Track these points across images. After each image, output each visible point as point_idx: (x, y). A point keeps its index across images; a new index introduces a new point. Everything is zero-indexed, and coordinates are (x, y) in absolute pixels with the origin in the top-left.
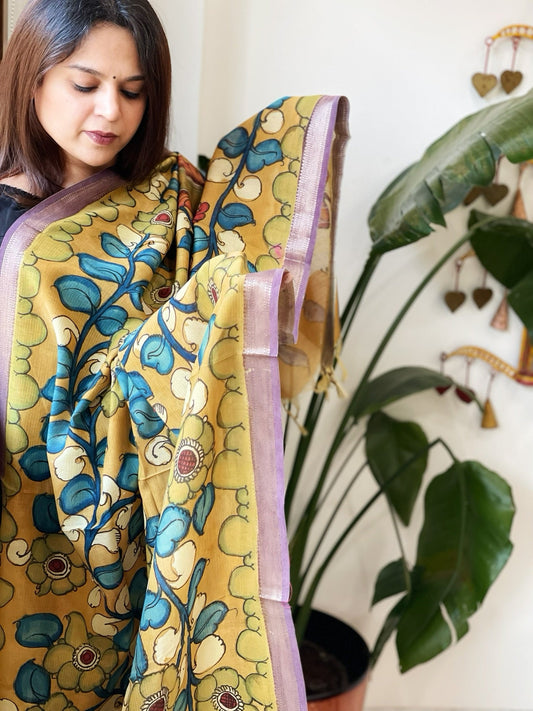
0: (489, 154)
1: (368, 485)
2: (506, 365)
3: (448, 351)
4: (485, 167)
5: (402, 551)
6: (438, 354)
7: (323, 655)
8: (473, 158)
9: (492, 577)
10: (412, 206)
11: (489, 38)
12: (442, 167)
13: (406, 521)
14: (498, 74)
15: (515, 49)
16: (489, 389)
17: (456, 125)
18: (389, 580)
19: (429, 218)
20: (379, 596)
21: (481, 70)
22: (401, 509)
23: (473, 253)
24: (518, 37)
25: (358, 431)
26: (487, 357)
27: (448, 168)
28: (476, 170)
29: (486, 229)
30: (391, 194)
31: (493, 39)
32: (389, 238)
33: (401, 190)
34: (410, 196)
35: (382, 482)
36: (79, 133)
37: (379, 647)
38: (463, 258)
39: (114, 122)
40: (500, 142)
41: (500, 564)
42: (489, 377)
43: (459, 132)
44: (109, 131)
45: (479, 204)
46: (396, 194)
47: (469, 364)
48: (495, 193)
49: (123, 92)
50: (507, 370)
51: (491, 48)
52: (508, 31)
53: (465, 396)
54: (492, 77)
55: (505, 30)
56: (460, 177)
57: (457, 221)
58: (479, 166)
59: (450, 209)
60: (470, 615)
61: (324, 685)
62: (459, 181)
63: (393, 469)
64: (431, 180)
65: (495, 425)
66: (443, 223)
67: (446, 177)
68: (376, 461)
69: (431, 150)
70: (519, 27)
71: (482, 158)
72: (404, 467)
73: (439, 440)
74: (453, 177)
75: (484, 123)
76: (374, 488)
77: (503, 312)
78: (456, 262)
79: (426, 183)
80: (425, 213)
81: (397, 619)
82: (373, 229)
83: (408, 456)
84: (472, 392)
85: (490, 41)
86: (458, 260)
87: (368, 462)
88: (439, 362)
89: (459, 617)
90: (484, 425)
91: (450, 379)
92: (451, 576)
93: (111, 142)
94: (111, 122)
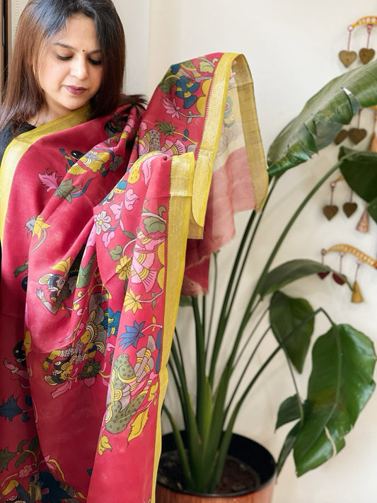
1: (271, 342)
2: (368, 257)
3: (327, 248)
4: (345, 111)
5: (297, 390)
6: (320, 250)
7: (242, 466)
9: (361, 407)
10: (295, 141)
11: (351, 26)
13: (300, 370)
14: (357, 52)
15: (369, 33)
16: (356, 276)
17: (327, 85)
18: (287, 411)
20: (281, 422)
21: (345, 49)
22: (296, 360)
23: (343, 178)
24: (371, 25)
25: (266, 303)
26: (354, 251)
29: (351, 159)
30: (283, 133)
31: (353, 27)
33: (289, 131)
34: (294, 135)
35: (281, 340)
36: (60, 87)
37: (282, 459)
38: (336, 182)
41: (366, 397)
42: (356, 266)
43: (329, 90)
44: (80, 86)
45: (346, 143)
46: (285, 134)
47: (342, 257)
48: (358, 135)
49: (90, 60)
50: (369, 260)
51: (352, 33)
52: (364, 21)
53: (340, 279)
54: (353, 53)
55: (361, 20)
56: (327, 118)
57: (329, 156)
59: (323, 146)
60: (346, 434)
61: (243, 487)
62: (327, 122)
63: (289, 330)
64: (308, 122)
65: (362, 300)
68: (276, 326)
69: (310, 103)
70: (371, 18)
72: (296, 328)
73: (321, 310)
76: (276, 345)
77: (365, 219)
78: (331, 184)
79: (304, 125)
81: (293, 438)
82: (269, 159)
83: (298, 322)
84: (344, 276)
85: (351, 28)
86: (332, 183)
87: (271, 327)
88: (321, 256)
89: (338, 436)
90: (353, 300)
91: (328, 267)
92: (331, 407)
93: (81, 93)
94: (82, 80)
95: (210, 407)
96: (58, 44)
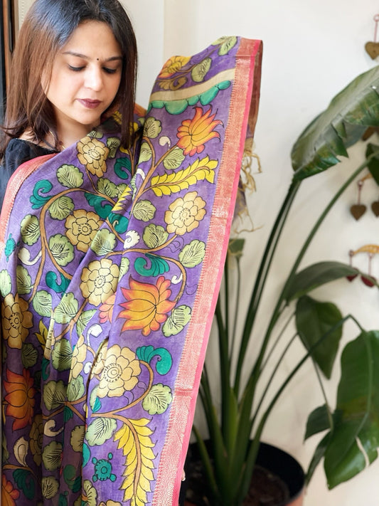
1: (299, 350)
3: (355, 249)
4: (376, 112)
5: (326, 399)
6: (347, 253)
7: (270, 476)
8: (367, 106)
10: (322, 144)
11: (377, 15)
12: (344, 113)
13: (328, 376)
17: (353, 82)
18: (316, 421)
19: (335, 152)
20: (310, 433)
21: (372, 40)
22: (324, 366)
23: (370, 176)
25: (292, 308)
27: (349, 114)
28: (370, 114)
30: (306, 134)
32: (306, 168)
33: (313, 132)
34: (320, 136)
35: (309, 348)
36: (73, 100)
37: (312, 470)
38: (363, 180)
39: (98, 92)
43: (356, 87)
44: (95, 98)
45: (374, 139)
46: (310, 134)
47: (371, 258)
49: (105, 69)
51: (378, 23)
53: (369, 282)
56: (358, 120)
57: (357, 153)
58: (372, 111)
59: (351, 144)
61: (271, 499)
62: (357, 124)
63: (317, 338)
64: (336, 124)
66: (346, 155)
67: (348, 121)
68: (304, 332)
69: (335, 101)
71: (374, 105)
73: (350, 316)
74: (354, 120)
75: (374, 79)
76: (303, 352)
78: (358, 184)
79: (332, 125)
80: (332, 147)
81: (324, 450)
82: (294, 162)
83: (328, 328)
84: (374, 279)
85: (377, 18)
86: (359, 181)
87: (298, 333)
88: (348, 258)
89: (370, 447)
91: (356, 270)
92: (363, 416)
93: (97, 106)
94: (97, 92)
95: (236, 418)
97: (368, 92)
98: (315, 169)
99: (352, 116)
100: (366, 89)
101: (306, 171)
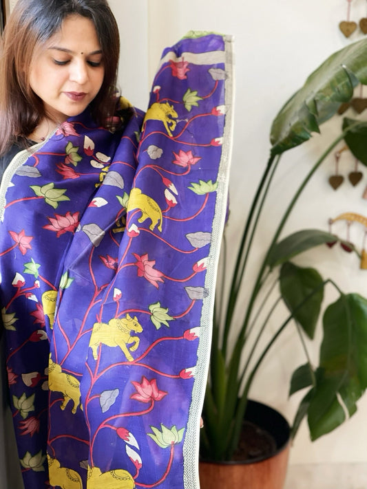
0: (347, 80)
3: (334, 217)
4: (345, 89)
5: (308, 357)
6: (326, 220)
8: (336, 83)
10: (297, 119)
12: (316, 91)
13: (311, 337)
14: (357, 21)
16: (364, 243)
17: (327, 60)
18: (300, 378)
19: (308, 128)
20: (294, 389)
21: (345, 19)
22: (308, 329)
23: (347, 148)
25: (273, 277)
26: (361, 219)
27: (319, 92)
28: (339, 91)
29: (354, 130)
30: (284, 111)
32: (282, 143)
33: (290, 108)
34: (296, 112)
35: (293, 310)
37: (297, 424)
38: (340, 152)
39: (84, 85)
40: (355, 71)
43: (329, 65)
44: (81, 91)
45: (349, 114)
46: (286, 112)
47: (349, 225)
48: (360, 105)
49: (89, 63)
53: (348, 248)
54: (353, 24)
56: (328, 98)
57: (332, 128)
58: (341, 88)
59: (325, 119)
61: (260, 452)
62: (327, 101)
63: (300, 301)
64: (309, 101)
66: (318, 131)
67: (319, 99)
68: (287, 295)
69: (311, 79)
71: (343, 83)
72: (308, 298)
73: (329, 280)
74: (323, 97)
75: (345, 57)
76: (287, 314)
78: (335, 155)
79: (305, 102)
80: (305, 124)
81: (307, 405)
82: (272, 137)
83: (310, 291)
84: (352, 245)
86: (336, 153)
87: (282, 297)
88: (328, 226)
89: (350, 401)
90: (362, 267)
91: (336, 237)
92: (343, 373)
93: (83, 98)
96: (54, 48)
97: (338, 70)
98: (289, 144)
99: (321, 94)
100: (338, 68)
101: (281, 146)
